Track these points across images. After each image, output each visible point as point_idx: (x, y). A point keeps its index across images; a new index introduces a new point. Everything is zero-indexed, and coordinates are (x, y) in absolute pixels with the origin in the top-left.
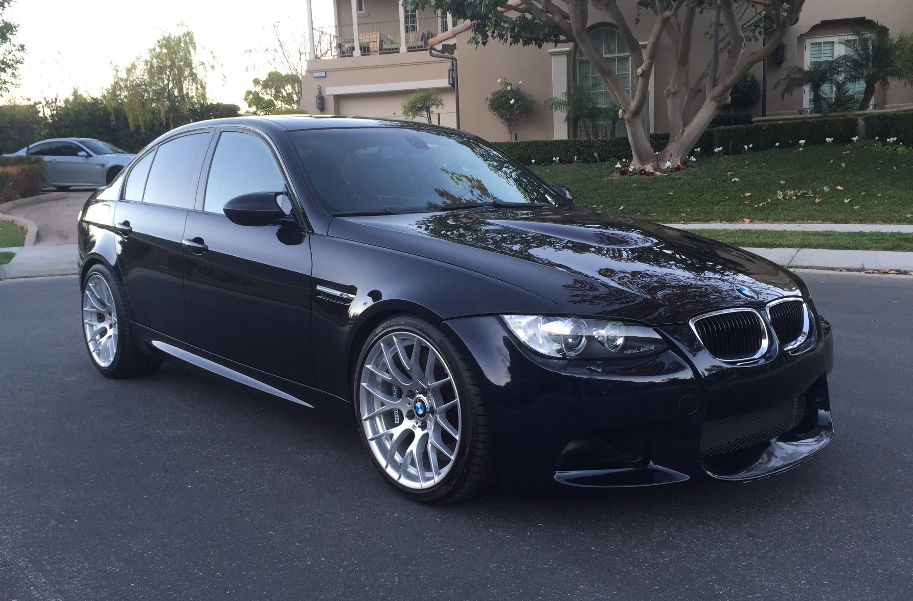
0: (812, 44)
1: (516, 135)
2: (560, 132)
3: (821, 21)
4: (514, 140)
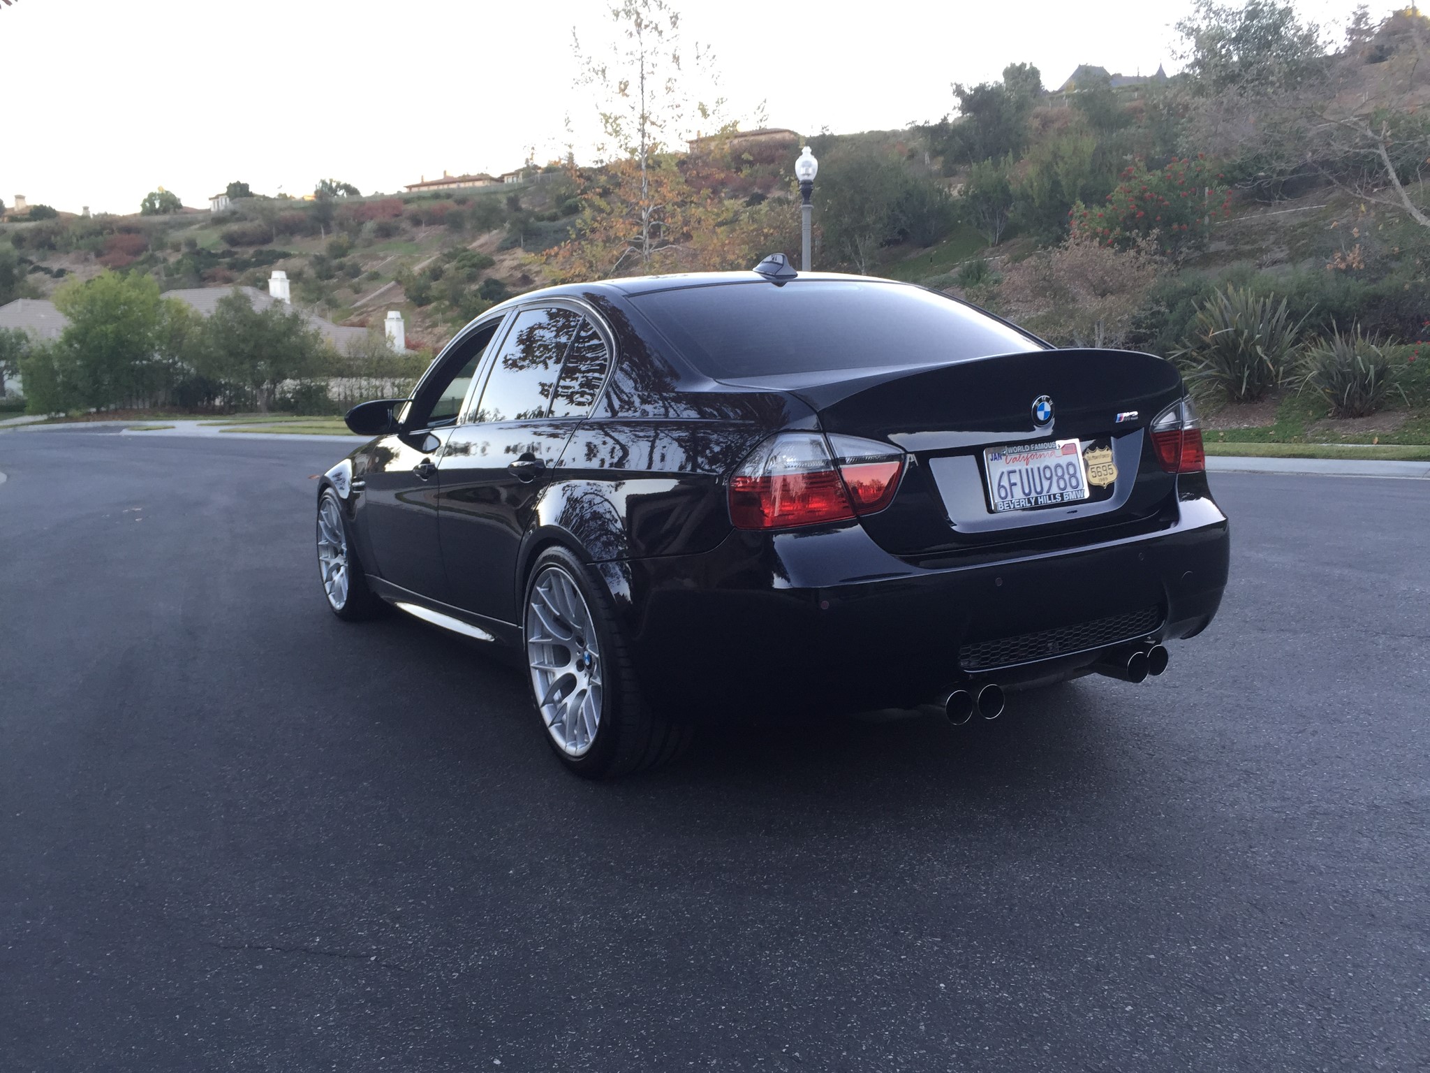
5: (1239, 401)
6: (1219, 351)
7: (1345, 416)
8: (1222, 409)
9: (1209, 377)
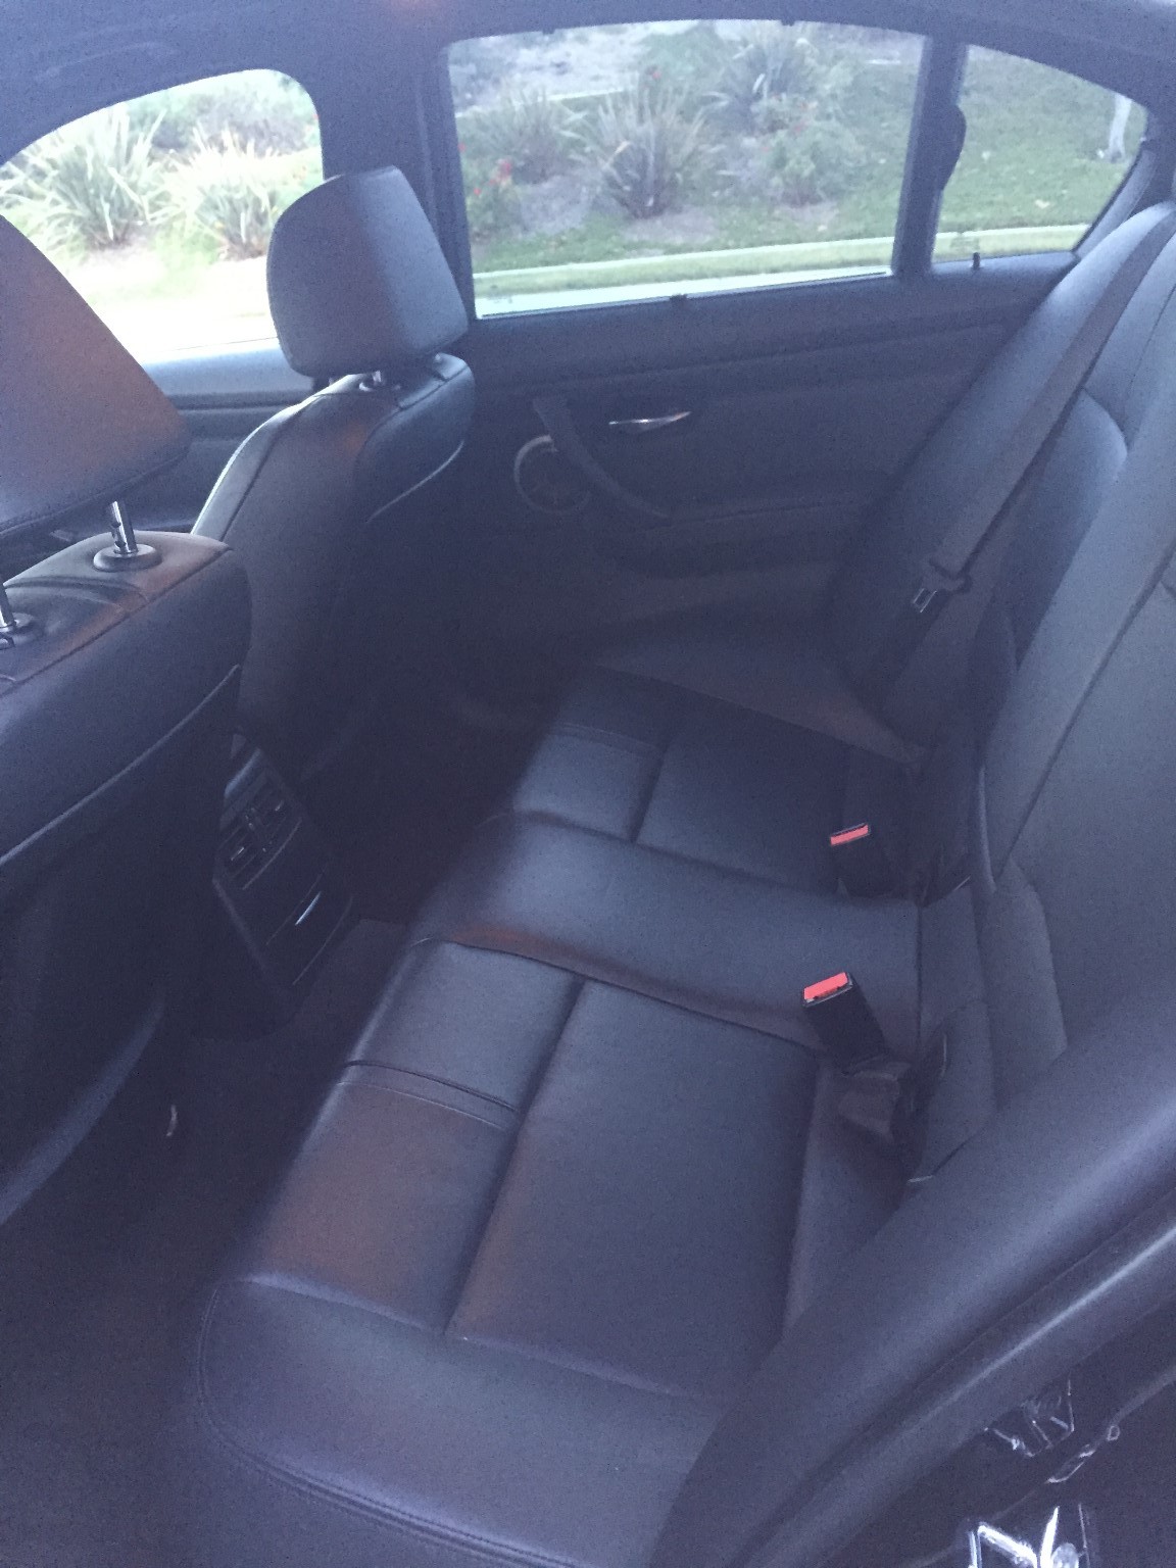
5: (102, 247)
6: (63, 180)
7: (242, 257)
8: (85, 259)
9: (57, 216)
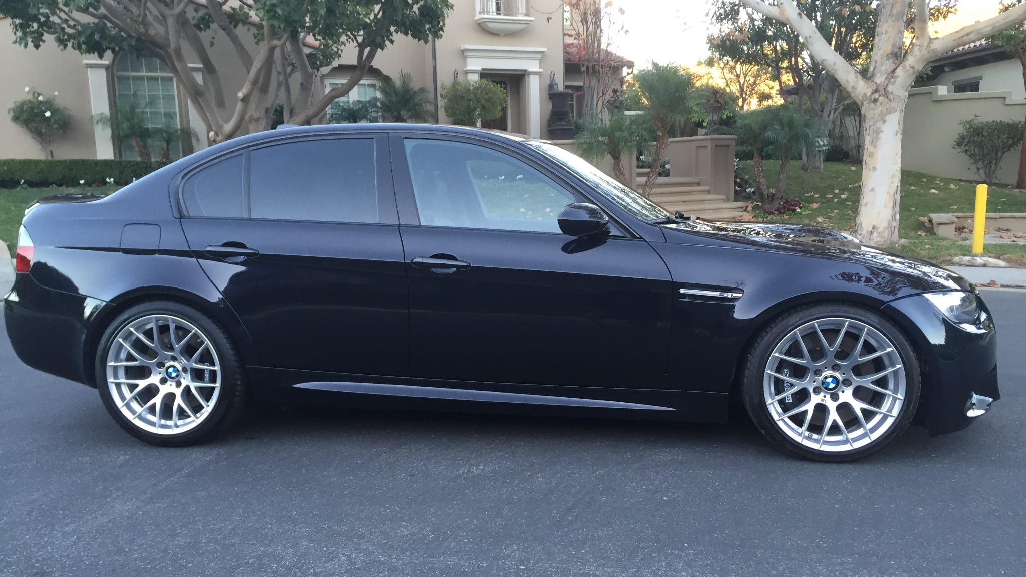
0: (330, 84)
1: (51, 152)
2: (104, 151)
3: (339, 65)
4: (50, 158)
